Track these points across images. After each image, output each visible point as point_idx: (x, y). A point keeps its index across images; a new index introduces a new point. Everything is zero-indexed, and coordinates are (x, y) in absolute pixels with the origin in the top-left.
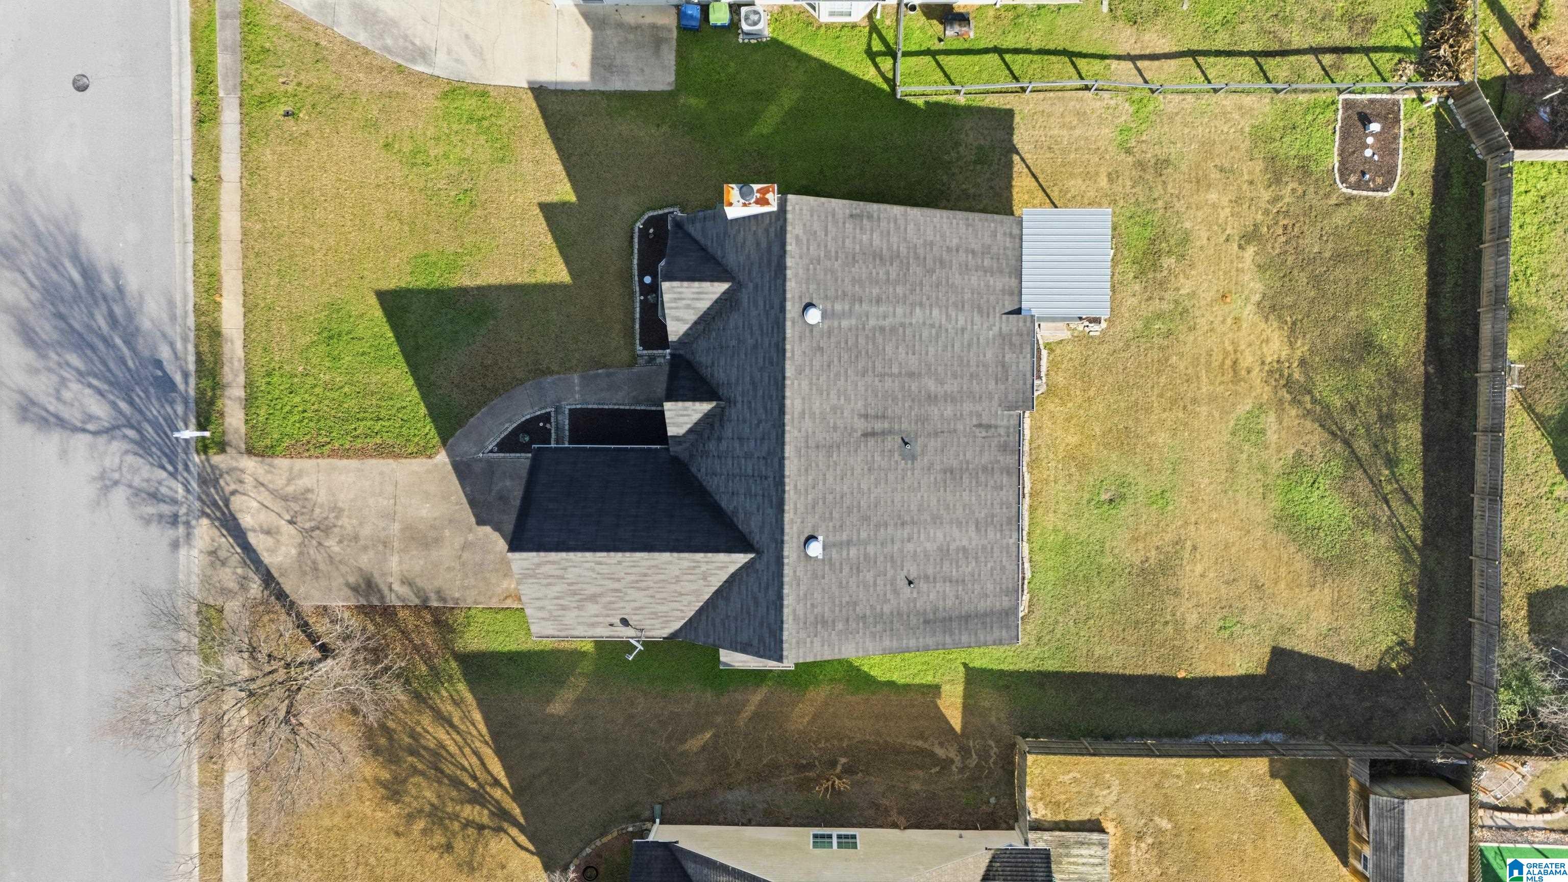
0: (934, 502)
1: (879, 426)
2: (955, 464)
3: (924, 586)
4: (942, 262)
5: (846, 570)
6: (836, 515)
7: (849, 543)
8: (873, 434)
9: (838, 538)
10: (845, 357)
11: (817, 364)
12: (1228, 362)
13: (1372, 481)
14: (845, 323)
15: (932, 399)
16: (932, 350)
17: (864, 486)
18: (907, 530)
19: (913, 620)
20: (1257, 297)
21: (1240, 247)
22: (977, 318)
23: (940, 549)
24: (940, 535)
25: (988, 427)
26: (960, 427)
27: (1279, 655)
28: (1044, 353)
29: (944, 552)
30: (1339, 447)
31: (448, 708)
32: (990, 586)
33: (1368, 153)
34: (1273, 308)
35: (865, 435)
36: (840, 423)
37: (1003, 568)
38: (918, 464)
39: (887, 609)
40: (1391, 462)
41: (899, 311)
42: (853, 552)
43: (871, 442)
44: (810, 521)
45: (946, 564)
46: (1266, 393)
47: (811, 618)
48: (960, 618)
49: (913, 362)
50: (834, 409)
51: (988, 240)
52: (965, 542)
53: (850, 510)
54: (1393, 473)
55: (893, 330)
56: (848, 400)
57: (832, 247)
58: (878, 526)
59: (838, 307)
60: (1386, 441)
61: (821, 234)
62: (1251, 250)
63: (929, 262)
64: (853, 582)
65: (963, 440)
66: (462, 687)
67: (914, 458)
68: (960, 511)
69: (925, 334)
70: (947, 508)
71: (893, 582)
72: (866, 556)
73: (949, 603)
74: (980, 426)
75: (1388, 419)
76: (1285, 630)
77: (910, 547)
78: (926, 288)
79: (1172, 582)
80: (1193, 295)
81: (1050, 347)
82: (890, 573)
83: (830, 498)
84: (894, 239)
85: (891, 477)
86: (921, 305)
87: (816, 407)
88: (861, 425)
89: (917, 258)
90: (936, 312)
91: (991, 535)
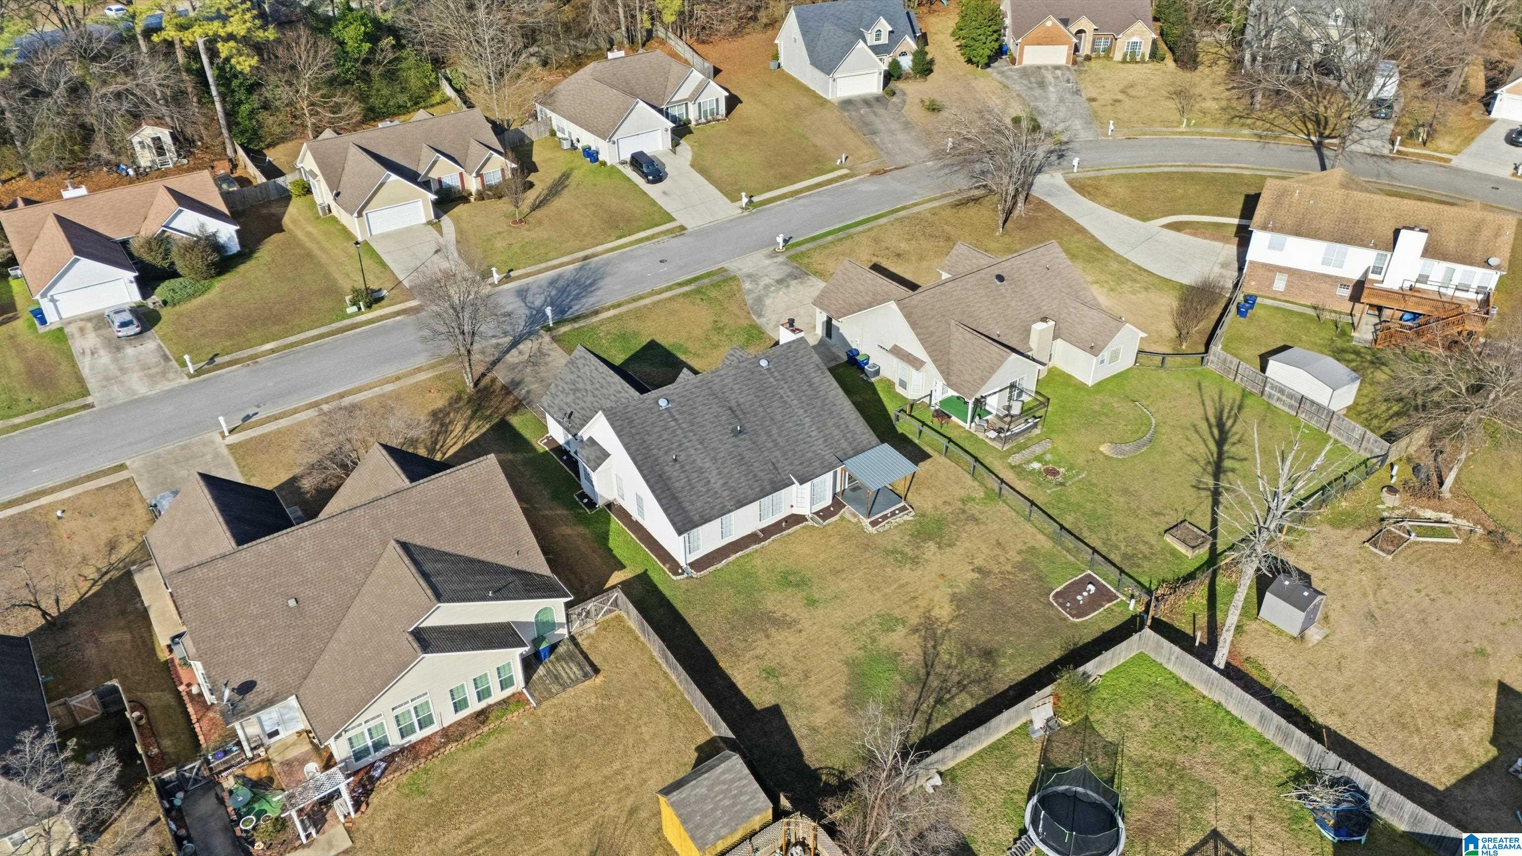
0: (722, 455)
1: (738, 413)
2: (747, 459)
3: (677, 466)
4: (831, 413)
5: (662, 423)
6: (684, 408)
7: (676, 420)
8: (733, 412)
9: (675, 414)
10: (757, 385)
11: (745, 374)
12: (912, 595)
13: (920, 698)
14: (771, 380)
15: (769, 434)
16: (790, 424)
17: (707, 417)
18: (700, 446)
19: (657, 468)
20: (957, 590)
21: (973, 570)
22: (821, 441)
23: (701, 468)
24: (708, 465)
25: (776, 468)
26: (766, 454)
27: (775, 711)
28: (836, 518)
29: (701, 471)
30: (922, 672)
31: (473, 426)
32: (699, 504)
33: (1079, 598)
34: (960, 600)
35: (730, 408)
36: (727, 394)
37: (712, 508)
38: (734, 439)
39: (655, 451)
40: (939, 701)
41: (795, 402)
42: (673, 423)
43: (729, 412)
44: (675, 397)
45: (695, 475)
46: (914, 620)
47: (629, 415)
48: (673, 494)
49: (779, 417)
50: (732, 389)
51: (858, 431)
52: (713, 481)
53: (690, 414)
54: (934, 707)
55: (785, 402)
56: (740, 393)
57: (797, 362)
58: (692, 431)
59: (776, 374)
60: (949, 692)
61: (799, 355)
62: (977, 575)
63: (826, 408)
64: (657, 429)
65: (761, 458)
66: (488, 426)
67: (735, 436)
68: (726, 471)
69: (795, 418)
70: (723, 463)
71: (670, 450)
72: (674, 431)
73: (677, 485)
74: (773, 464)
75: (962, 686)
76: (793, 705)
77: (692, 452)
78: (815, 410)
79: (772, 631)
80: (927, 561)
81: (842, 518)
82: (674, 446)
83: (691, 402)
84: (823, 387)
85: (719, 428)
86: (806, 411)
87: (726, 381)
88: (733, 403)
89: (824, 400)
90: (808, 419)
91: (726, 493)
